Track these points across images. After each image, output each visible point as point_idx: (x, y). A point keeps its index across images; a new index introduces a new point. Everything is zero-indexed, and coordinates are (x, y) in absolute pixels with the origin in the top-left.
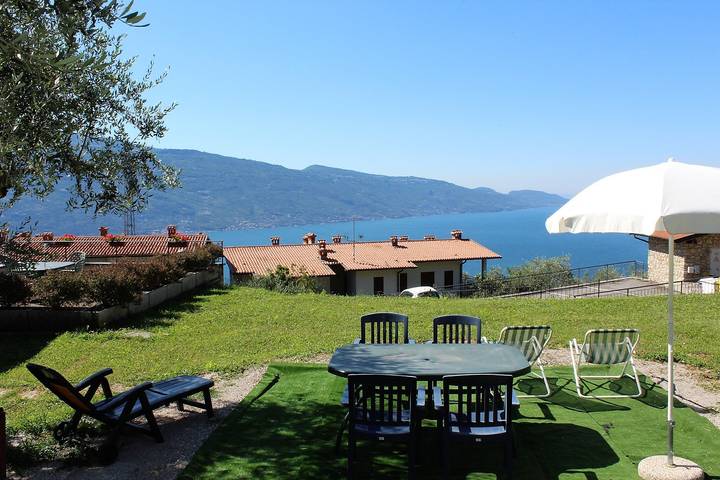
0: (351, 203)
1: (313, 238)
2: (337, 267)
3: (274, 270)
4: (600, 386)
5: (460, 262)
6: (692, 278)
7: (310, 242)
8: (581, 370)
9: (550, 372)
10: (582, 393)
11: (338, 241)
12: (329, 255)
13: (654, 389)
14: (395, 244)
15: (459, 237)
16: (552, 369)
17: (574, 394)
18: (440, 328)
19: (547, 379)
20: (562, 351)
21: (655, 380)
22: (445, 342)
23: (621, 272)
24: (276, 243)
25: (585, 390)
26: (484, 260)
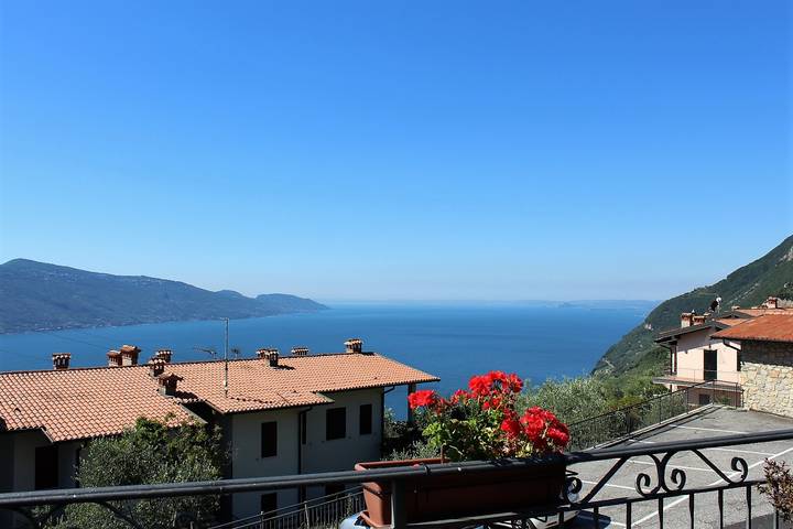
0: (65, 307)
1: (134, 354)
2: (201, 408)
7: (127, 361)
12: (180, 387)
14: (274, 364)
15: (357, 349)
24: (63, 365)
26: (412, 386)
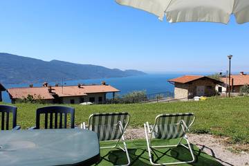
0: (67, 74)
1: (46, 84)
2: (55, 96)
3: (26, 97)
4: (165, 154)
5: (105, 93)
6: (190, 97)
7: (45, 86)
8: (152, 142)
9: (132, 144)
10: (153, 161)
11: (57, 86)
12: (52, 91)
13: (201, 154)
14: (79, 87)
15: (104, 84)
16: (134, 142)
17: (147, 162)
18: (42, 116)
19: (128, 150)
20: (140, 130)
21: (200, 147)
22: (46, 128)
23: (164, 97)
24: (31, 86)
25: (155, 158)
26: (114, 92)
